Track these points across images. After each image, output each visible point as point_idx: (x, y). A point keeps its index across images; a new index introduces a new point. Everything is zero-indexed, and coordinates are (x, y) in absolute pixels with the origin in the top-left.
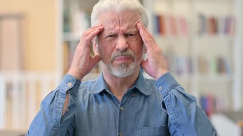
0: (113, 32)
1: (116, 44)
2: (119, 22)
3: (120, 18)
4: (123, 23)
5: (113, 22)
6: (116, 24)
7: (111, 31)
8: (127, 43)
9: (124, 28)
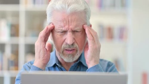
0: (64, 29)
1: (65, 39)
2: (69, 22)
3: (69, 19)
4: (71, 22)
5: (63, 21)
6: (66, 23)
7: (62, 28)
8: (74, 39)
9: (72, 26)
